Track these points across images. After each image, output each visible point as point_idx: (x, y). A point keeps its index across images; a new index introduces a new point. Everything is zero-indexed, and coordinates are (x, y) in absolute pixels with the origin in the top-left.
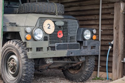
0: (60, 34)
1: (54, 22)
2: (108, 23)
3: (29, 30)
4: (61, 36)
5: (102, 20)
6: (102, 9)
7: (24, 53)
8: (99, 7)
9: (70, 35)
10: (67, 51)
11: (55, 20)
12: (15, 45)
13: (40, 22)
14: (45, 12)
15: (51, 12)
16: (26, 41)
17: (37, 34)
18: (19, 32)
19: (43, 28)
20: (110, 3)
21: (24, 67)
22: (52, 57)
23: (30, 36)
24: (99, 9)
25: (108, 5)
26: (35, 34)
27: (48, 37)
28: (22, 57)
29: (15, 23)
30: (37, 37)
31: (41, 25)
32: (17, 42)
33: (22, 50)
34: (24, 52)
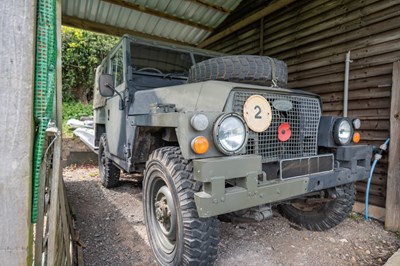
0: (283, 133)
1: (270, 101)
2: (366, 106)
3: (201, 122)
4: (285, 136)
5: (349, 101)
6: (349, 81)
7: (188, 193)
8: (344, 77)
9: (304, 133)
10: (307, 179)
11: (272, 97)
12: (167, 164)
13: (234, 101)
14: (246, 79)
15: (262, 79)
16: (193, 157)
17: (228, 133)
18: (174, 128)
19: (243, 116)
20: (370, 67)
21: (188, 237)
22: (270, 201)
23: (205, 140)
24: (343, 82)
25: (366, 70)
26: (222, 135)
27: (256, 140)
28: (182, 204)
29: (172, 106)
30: (228, 142)
31: (236, 108)
32: (172, 156)
33: (184, 181)
34: (187, 190)
